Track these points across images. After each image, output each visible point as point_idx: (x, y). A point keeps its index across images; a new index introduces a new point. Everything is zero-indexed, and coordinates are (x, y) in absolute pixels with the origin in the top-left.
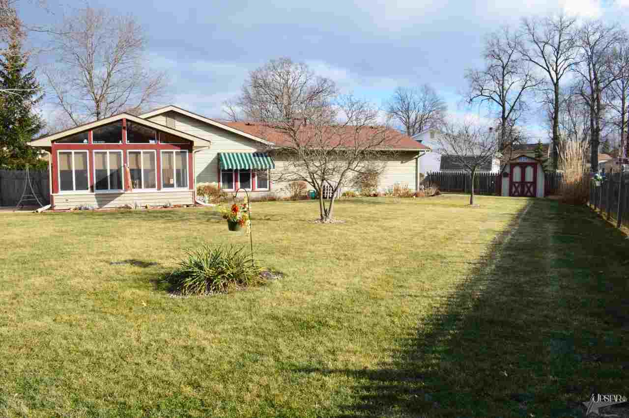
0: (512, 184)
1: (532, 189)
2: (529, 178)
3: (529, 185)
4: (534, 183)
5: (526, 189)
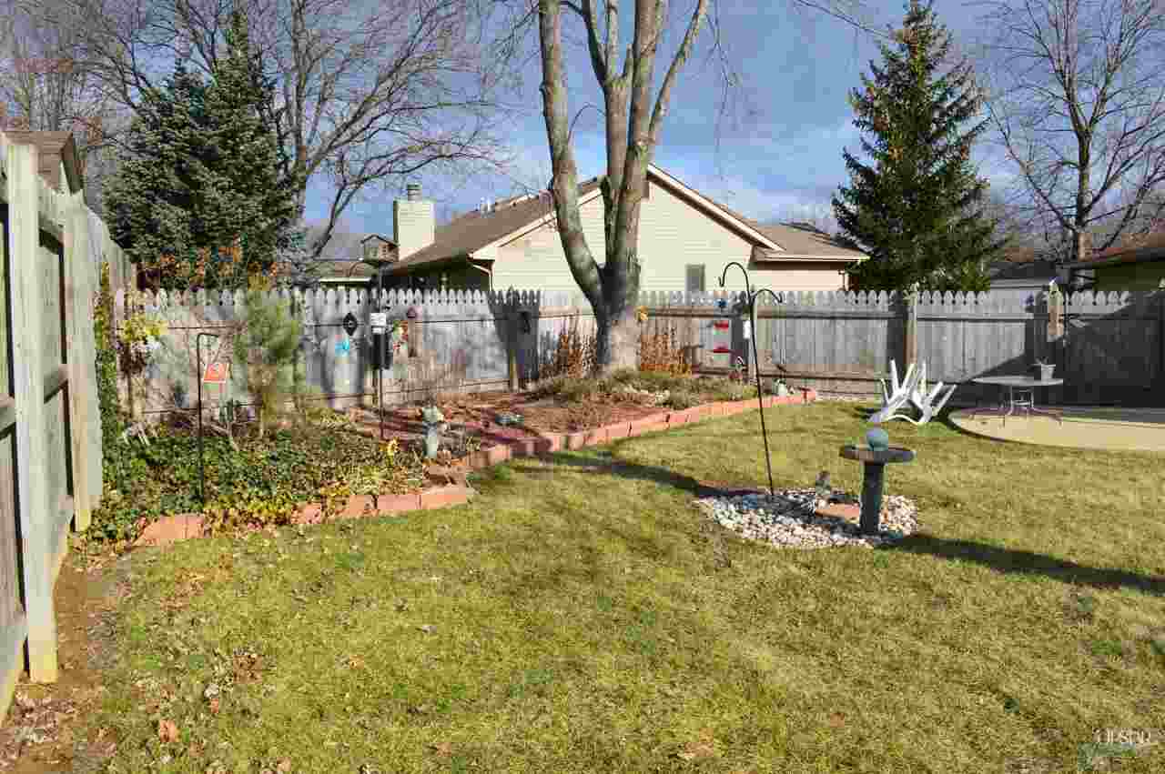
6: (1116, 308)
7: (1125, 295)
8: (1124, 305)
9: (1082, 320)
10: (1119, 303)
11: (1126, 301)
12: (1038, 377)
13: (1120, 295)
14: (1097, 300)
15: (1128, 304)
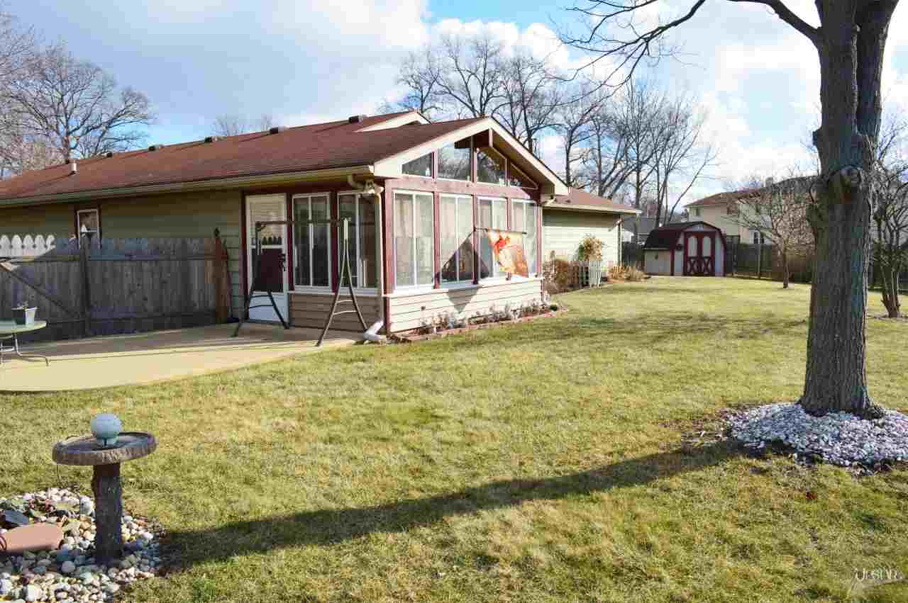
0: (687, 259)
1: (709, 266)
2: (706, 252)
3: (706, 260)
4: (712, 258)
5: (703, 266)
6: (44, 251)
7: (51, 238)
8: (50, 248)
9: (12, 263)
10: (46, 246)
11: (52, 244)
12: (22, 321)
13: (45, 239)
14: (25, 244)
15: (54, 247)
